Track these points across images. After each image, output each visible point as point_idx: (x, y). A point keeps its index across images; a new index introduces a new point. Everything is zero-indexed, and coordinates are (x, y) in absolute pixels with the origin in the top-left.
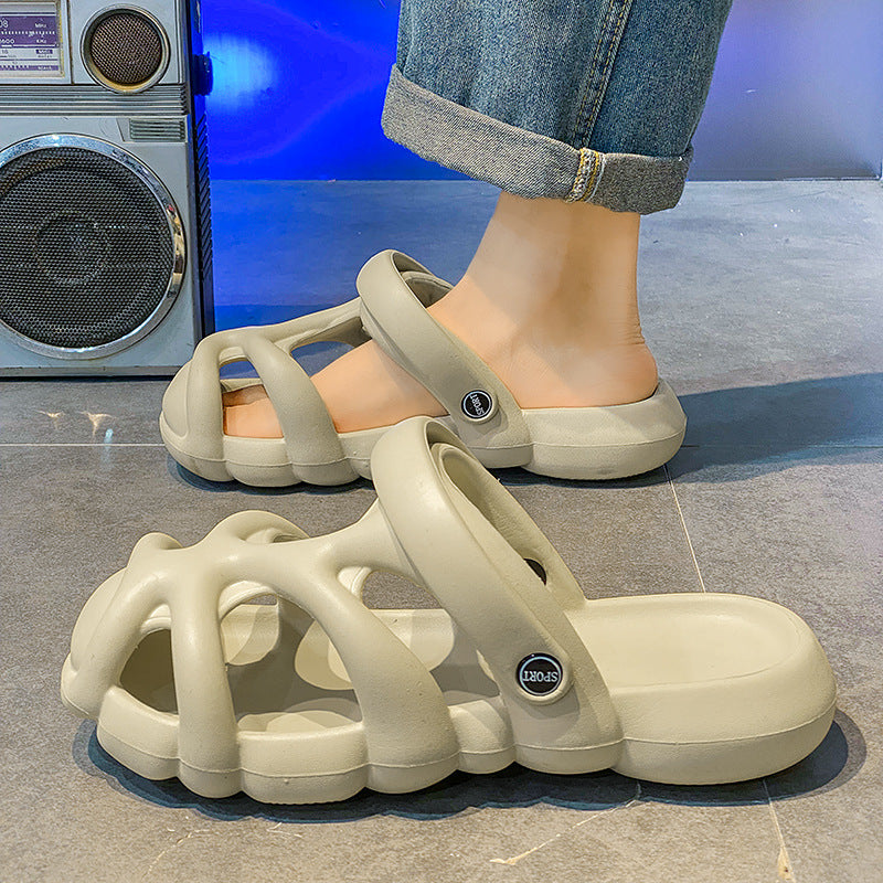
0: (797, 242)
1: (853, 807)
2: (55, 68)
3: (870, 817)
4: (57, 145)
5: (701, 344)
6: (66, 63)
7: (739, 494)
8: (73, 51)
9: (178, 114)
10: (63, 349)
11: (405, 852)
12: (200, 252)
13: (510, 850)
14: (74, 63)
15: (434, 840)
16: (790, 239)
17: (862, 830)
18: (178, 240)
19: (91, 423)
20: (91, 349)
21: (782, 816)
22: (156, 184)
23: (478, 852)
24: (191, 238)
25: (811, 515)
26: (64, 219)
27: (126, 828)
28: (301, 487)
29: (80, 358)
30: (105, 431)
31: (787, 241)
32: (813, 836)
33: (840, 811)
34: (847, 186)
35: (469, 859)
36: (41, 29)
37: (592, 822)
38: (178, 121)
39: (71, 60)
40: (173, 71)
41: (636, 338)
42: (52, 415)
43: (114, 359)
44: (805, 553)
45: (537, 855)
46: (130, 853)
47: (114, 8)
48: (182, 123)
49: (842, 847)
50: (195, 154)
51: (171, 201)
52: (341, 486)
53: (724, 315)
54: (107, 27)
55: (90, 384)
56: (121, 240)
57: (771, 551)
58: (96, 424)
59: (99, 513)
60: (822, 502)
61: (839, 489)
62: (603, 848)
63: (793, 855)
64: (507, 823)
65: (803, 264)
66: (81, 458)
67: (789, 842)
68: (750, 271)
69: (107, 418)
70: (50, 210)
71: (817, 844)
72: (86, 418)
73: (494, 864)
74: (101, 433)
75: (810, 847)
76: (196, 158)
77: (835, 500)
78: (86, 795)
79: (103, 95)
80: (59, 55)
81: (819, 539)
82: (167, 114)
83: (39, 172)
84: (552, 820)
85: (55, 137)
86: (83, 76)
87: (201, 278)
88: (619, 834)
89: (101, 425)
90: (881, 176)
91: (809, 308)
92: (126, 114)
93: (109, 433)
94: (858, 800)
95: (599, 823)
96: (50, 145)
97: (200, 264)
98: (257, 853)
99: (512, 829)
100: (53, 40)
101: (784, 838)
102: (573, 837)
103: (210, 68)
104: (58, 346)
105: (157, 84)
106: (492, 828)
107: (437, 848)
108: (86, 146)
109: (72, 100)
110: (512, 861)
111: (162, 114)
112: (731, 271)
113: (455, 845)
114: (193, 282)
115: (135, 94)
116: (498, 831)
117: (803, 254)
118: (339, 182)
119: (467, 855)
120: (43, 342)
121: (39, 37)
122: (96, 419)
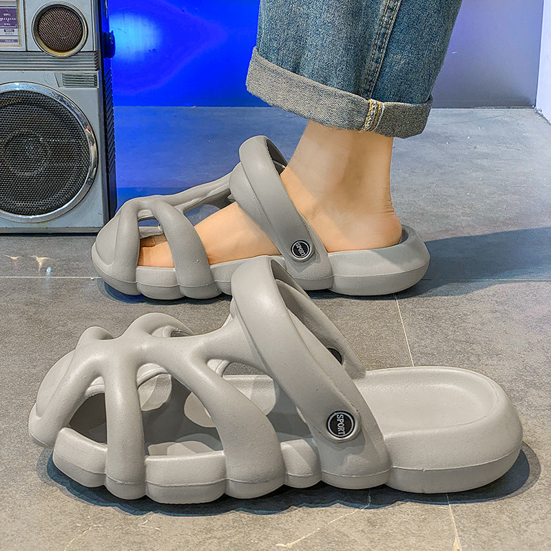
0: (482, 149)
1: (501, 511)
2: (16, 41)
3: (511, 518)
4: (18, 89)
5: (419, 214)
6: (22, 38)
7: (439, 311)
8: (27, 30)
9: (93, 70)
10: (20, 216)
11: (223, 540)
12: (107, 156)
13: (288, 538)
14: (27, 38)
15: (242, 532)
16: (478, 146)
17: (506, 526)
18: (93, 149)
19: (37, 263)
20: (38, 216)
21: (457, 517)
22: (78, 113)
23: (268, 540)
24: (101, 147)
25: (483, 324)
26: (22, 135)
27: (51, 523)
28: (184, 300)
29: (31, 222)
30: (46, 268)
31: (475, 147)
32: (476, 530)
33: (494, 514)
34: (514, 112)
35: (262, 544)
36: (7, 17)
37: (340, 520)
38: (93, 75)
39: (26, 36)
40: (90, 43)
41: (389, 208)
42: (14, 258)
43: (53, 222)
44: (477, 348)
45: (305, 541)
46: (52, 539)
47: (53, 4)
48: (95, 76)
49: (493, 537)
50: (104, 95)
51: (88, 124)
52: (210, 299)
53: (434, 195)
54: (48, 16)
55: (38, 238)
56: (57, 149)
57: (457, 347)
58: (40, 264)
59: (41, 321)
60: (490, 316)
61: (501, 308)
62: (346, 537)
63: (463, 542)
64: (287, 521)
65: (485, 163)
66: (31, 286)
67: (460, 534)
68: (452, 167)
69: (48, 260)
70: (12, 130)
71: (478, 535)
72: (35, 260)
73: (278, 547)
74: (44, 269)
75: (474, 536)
76: (104, 98)
77: (498, 315)
78: (26, 503)
79: (45, 58)
80: (18, 33)
81: (487, 340)
82: (86, 70)
83: (5, 106)
84: (315, 519)
85: (17, 84)
86: (33, 46)
87: (108, 172)
88: (356, 528)
89: (43, 264)
90: (535, 106)
91: (487, 191)
92: (60, 70)
93: (49, 270)
94: (505, 506)
95: (344, 521)
96: (13, 89)
97: (107, 163)
98: (132, 539)
99: (290, 525)
100: (14, 24)
101: (458, 531)
102: (327, 530)
103: (114, 41)
104: (18, 214)
105: (79, 52)
106: (278, 524)
107: (244, 537)
108: (35, 90)
109: (26, 61)
110: (290, 545)
111: (83, 70)
112: (440, 167)
113: (254, 535)
114: (102, 175)
115: (66, 58)
116: (282, 526)
117: (485, 156)
118: (198, 108)
119: (261, 541)
120: (9, 212)
121: (6, 21)
122: (40, 260)
